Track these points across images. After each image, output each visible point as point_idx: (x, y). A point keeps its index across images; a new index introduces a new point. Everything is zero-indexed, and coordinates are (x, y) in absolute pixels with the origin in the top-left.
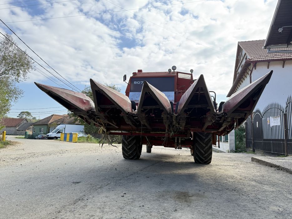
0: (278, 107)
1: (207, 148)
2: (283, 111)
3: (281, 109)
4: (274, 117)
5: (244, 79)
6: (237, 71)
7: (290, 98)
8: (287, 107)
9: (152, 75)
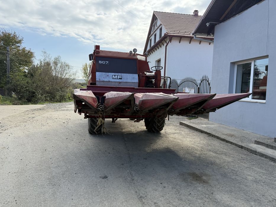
0: (193, 81)
1: (162, 121)
2: (197, 85)
3: (196, 83)
4: (190, 88)
5: (158, 48)
6: (150, 38)
7: (205, 77)
8: (201, 83)
9: (115, 55)
